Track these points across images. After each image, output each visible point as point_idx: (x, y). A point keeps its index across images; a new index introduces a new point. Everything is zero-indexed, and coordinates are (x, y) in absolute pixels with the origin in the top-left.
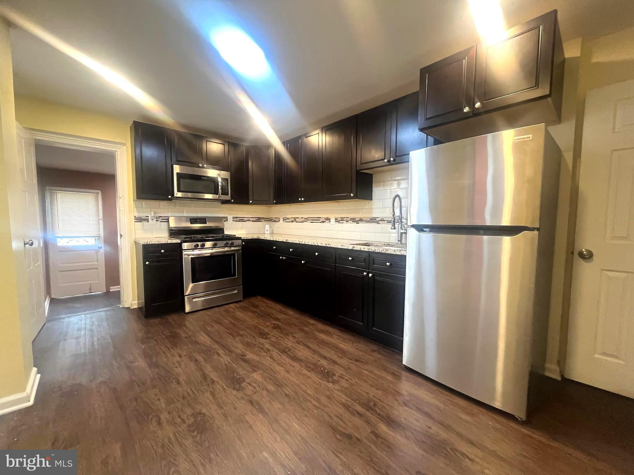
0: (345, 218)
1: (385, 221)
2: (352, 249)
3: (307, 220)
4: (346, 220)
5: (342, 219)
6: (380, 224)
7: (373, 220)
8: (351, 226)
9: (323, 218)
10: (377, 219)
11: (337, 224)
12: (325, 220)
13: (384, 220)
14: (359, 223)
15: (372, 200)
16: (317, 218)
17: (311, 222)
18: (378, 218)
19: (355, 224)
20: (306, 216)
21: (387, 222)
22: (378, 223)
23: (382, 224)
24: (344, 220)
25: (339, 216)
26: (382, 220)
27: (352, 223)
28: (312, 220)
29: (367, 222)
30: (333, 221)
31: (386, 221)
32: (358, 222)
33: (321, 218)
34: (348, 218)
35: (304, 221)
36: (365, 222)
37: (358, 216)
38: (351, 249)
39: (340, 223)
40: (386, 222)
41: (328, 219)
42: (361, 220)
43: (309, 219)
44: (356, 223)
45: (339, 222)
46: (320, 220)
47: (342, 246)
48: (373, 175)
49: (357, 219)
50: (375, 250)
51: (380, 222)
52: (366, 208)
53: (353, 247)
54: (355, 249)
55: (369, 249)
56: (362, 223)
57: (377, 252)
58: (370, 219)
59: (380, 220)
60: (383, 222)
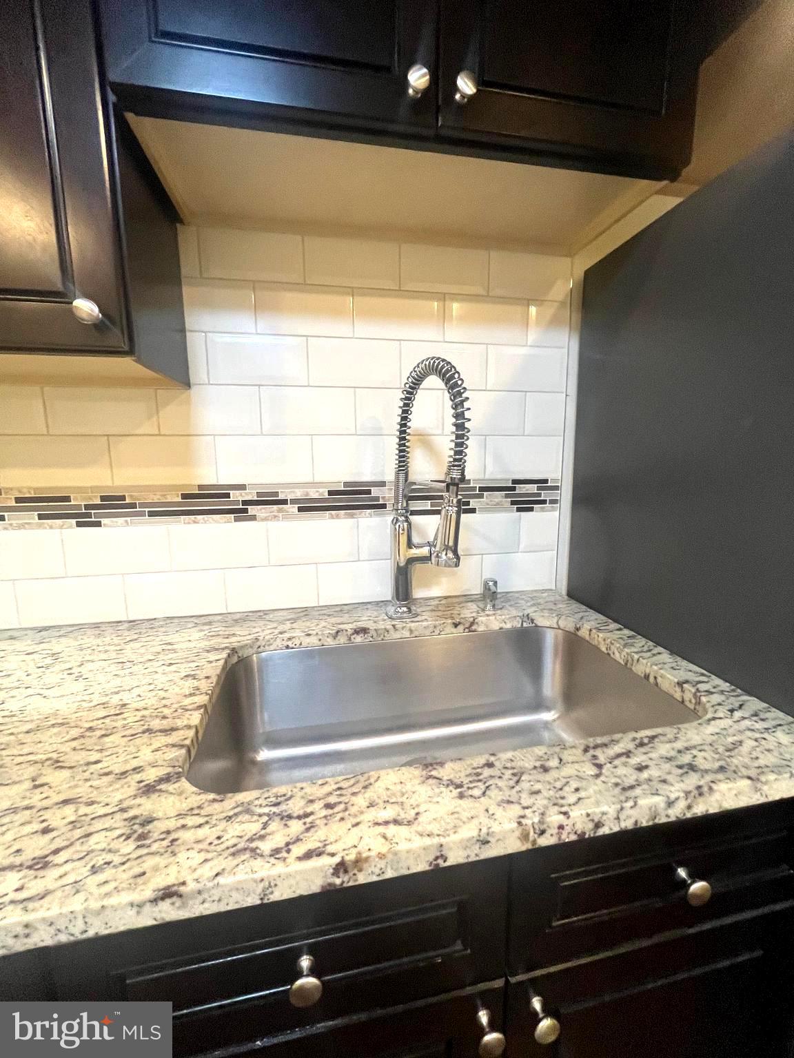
1: (284, 502)
6: (253, 518)
7: (207, 502)
8: (34, 542)
10: (235, 495)
13: (281, 497)
14: (104, 521)
15: (188, 385)
18: (242, 487)
19: (68, 532)
21: (300, 509)
22: (240, 514)
23: (266, 519)
26: (270, 499)
29: (164, 511)
31: (294, 501)
32: (89, 516)
36: (152, 514)
37: (79, 480)
38: (313, 888)
40: (293, 509)
42: (113, 503)
44: (74, 521)
47: (168, 901)
48: (178, 225)
49: (76, 499)
50: (598, 825)
51: (252, 510)
52: (148, 428)
53: (346, 871)
54: (362, 879)
55: (543, 832)
56: (126, 521)
57: (616, 829)
58: (184, 496)
59: (256, 498)
60: (275, 507)
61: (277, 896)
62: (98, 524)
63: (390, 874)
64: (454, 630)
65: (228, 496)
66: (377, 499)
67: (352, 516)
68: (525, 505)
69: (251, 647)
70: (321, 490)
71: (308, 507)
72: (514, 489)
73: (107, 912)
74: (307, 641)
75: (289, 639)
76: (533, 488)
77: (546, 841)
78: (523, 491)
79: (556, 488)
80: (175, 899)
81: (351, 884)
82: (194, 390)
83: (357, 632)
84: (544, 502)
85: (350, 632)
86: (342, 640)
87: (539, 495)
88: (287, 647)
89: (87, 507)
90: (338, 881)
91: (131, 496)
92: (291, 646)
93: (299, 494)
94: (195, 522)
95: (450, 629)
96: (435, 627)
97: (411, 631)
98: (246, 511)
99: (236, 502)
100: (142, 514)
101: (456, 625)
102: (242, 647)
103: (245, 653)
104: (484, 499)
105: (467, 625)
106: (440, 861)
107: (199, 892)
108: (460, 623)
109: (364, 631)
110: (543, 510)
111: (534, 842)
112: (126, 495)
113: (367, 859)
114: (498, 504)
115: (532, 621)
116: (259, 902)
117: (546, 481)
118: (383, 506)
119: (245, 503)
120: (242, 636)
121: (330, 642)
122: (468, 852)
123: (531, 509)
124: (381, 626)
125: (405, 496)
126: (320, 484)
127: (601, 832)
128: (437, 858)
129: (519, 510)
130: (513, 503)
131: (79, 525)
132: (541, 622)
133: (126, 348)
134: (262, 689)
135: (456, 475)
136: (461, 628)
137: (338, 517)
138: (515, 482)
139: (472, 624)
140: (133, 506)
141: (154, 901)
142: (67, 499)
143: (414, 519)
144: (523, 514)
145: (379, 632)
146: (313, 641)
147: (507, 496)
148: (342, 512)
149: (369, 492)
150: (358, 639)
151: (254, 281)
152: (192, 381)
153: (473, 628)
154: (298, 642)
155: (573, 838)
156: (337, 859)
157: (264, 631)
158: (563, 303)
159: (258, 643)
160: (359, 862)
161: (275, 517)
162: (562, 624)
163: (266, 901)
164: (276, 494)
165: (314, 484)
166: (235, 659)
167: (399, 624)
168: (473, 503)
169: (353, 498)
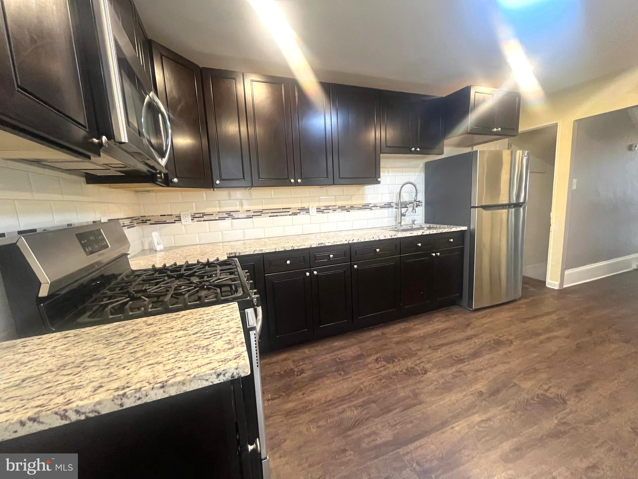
0: (331, 206)
3: (260, 213)
4: (332, 209)
5: (327, 208)
6: (373, 210)
7: (366, 207)
8: (340, 215)
9: (295, 208)
10: (370, 205)
11: (320, 214)
12: (299, 211)
13: (377, 205)
16: (282, 209)
17: (270, 216)
18: (371, 204)
19: (345, 213)
20: (259, 208)
22: (371, 209)
24: (330, 209)
25: (322, 204)
26: (375, 206)
27: (341, 212)
28: (271, 213)
29: (359, 209)
30: (313, 211)
31: (379, 206)
32: (348, 210)
33: (290, 208)
34: (336, 206)
35: (254, 216)
36: (358, 209)
37: (347, 203)
39: (325, 213)
40: (379, 208)
41: (306, 210)
42: (352, 207)
43: (264, 212)
44: (346, 211)
45: (322, 212)
46: (289, 212)
51: (373, 208)
52: (358, 194)
56: (354, 211)
58: (362, 206)
61: (418, 235)
62: (350, 211)
71: (381, 207)
79: (422, 203)
84: (421, 205)
87: (419, 204)
89: (348, 208)
93: (380, 205)
94: (364, 211)
110: (420, 207)
112: (354, 206)
117: (421, 201)
118: (393, 207)
119: (372, 207)
126: (383, 203)
140: (355, 208)
142: (345, 207)
148: (387, 208)
149: (391, 204)
158: (422, 168)
161: (376, 209)
165: (381, 203)
169: (389, 205)
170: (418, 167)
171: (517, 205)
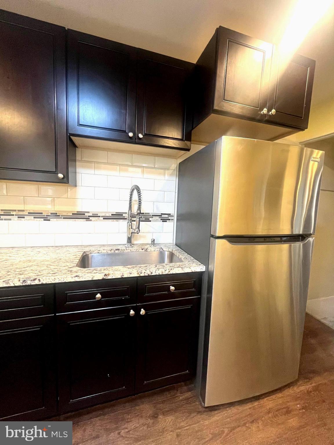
1: (99, 217)
2: (103, 279)
6: (91, 220)
7: (79, 215)
10: (87, 214)
13: (99, 215)
14: (51, 219)
15: (76, 186)
18: (88, 212)
19: (41, 222)
21: (104, 219)
23: (94, 221)
26: (95, 216)
27: (34, 220)
29: (67, 218)
31: (102, 217)
32: (47, 218)
36: (64, 218)
37: (46, 208)
38: (101, 278)
44: (43, 219)
47: (77, 277)
48: (76, 148)
49: (44, 213)
50: (152, 273)
51: (91, 218)
52: (65, 196)
53: (106, 276)
54: (109, 277)
55: (141, 273)
56: (57, 220)
57: (155, 274)
58: (73, 214)
59: (92, 215)
60: (97, 218)
61: (94, 279)
62: (49, 220)
63: (114, 277)
64: (142, 251)
65: (84, 214)
66: (124, 217)
67: (117, 221)
68: (164, 220)
69: (89, 252)
70: (109, 214)
71: (105, 218)
72: (161, 216)
73: (67, 278)
74: (103, 251)
75: (99, 251)
76: (167, 216)
77: (142, 275)
78: (164, 217)
79: (173, 216)
80: (78, 277)
81: (107, 278)
82: (77, 187)
83: (116, 250)
84: (170, 220)
85: (115, 250)
86: (113, 251)
87: (168, 218)
88: (98, 253)
89: (47, 216)
90: (105, 277)
91: (59, 213)
92: (99, 252)
93: (103, 215)
94: (75, 221)
95: (141, 250)
96: (137, 249)
97: (131, 250)
98: (89, 218)
99: (87, 216)
100: (61, 218)
101: (142, 249)
102: (87, 252)
103: (88, 253)
104: (153, 218)
105: (145, 250)
106: (123, 276)
107: (82, 276)
108: (143, 249)
109: (118, 250)
110: (169, 222)
111: (140, 275)
112: (57, 213)
113: (110, 274)
114: (157, 220)
115: (163, 249)
116: (91, 280)
117: (170, 214)
118: (126, 219)
119: (89, 216)
120: (86, 249)
121: (109, 252)
122: (128, 275)
123: (166, 221)
124: (123, 249)
125: (130, 216)
126: (109, 212)
127: (152, 274)
128: (122, 275)
129: (163, 221)
130: (161, 219)
131: (44, 220)
132: (164, 250)
133: (67, 183)
134: (91, 263)
135: (139, 212)
136: (144, 250)
137: (114, 221)
138: (162, 214)
139: (147, 249)
140: (59, 216)
141: (75, 277)
142: (42, 213)
143: (132, 222)
144: (164, 223)
145: (122, 250)
146: (105, 251)
147: (159, 218)
148: (115, 220)
149: (122, 215)
150: (117, 252)
151: (94, 162)
152: (77, 185)
153: (147, 250)
154: (101, 252)
155: (147, 275)
156: (105, 274)
157: (92, 249)
158: (174, 170)
159: (91, 251)
160: (109, 275)
161: (97, 220)
162: (170, 250)
163: (93, 279)
164: (98, 214)
165: (107, 212)
166: (85, 254)
167: (127, 248)
168: (150, 219)
169: (118, 216)
170: (168, 169)
171: (301, 238)
